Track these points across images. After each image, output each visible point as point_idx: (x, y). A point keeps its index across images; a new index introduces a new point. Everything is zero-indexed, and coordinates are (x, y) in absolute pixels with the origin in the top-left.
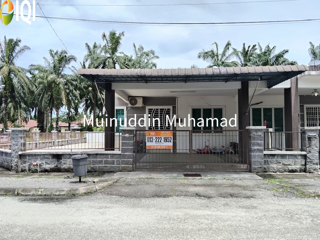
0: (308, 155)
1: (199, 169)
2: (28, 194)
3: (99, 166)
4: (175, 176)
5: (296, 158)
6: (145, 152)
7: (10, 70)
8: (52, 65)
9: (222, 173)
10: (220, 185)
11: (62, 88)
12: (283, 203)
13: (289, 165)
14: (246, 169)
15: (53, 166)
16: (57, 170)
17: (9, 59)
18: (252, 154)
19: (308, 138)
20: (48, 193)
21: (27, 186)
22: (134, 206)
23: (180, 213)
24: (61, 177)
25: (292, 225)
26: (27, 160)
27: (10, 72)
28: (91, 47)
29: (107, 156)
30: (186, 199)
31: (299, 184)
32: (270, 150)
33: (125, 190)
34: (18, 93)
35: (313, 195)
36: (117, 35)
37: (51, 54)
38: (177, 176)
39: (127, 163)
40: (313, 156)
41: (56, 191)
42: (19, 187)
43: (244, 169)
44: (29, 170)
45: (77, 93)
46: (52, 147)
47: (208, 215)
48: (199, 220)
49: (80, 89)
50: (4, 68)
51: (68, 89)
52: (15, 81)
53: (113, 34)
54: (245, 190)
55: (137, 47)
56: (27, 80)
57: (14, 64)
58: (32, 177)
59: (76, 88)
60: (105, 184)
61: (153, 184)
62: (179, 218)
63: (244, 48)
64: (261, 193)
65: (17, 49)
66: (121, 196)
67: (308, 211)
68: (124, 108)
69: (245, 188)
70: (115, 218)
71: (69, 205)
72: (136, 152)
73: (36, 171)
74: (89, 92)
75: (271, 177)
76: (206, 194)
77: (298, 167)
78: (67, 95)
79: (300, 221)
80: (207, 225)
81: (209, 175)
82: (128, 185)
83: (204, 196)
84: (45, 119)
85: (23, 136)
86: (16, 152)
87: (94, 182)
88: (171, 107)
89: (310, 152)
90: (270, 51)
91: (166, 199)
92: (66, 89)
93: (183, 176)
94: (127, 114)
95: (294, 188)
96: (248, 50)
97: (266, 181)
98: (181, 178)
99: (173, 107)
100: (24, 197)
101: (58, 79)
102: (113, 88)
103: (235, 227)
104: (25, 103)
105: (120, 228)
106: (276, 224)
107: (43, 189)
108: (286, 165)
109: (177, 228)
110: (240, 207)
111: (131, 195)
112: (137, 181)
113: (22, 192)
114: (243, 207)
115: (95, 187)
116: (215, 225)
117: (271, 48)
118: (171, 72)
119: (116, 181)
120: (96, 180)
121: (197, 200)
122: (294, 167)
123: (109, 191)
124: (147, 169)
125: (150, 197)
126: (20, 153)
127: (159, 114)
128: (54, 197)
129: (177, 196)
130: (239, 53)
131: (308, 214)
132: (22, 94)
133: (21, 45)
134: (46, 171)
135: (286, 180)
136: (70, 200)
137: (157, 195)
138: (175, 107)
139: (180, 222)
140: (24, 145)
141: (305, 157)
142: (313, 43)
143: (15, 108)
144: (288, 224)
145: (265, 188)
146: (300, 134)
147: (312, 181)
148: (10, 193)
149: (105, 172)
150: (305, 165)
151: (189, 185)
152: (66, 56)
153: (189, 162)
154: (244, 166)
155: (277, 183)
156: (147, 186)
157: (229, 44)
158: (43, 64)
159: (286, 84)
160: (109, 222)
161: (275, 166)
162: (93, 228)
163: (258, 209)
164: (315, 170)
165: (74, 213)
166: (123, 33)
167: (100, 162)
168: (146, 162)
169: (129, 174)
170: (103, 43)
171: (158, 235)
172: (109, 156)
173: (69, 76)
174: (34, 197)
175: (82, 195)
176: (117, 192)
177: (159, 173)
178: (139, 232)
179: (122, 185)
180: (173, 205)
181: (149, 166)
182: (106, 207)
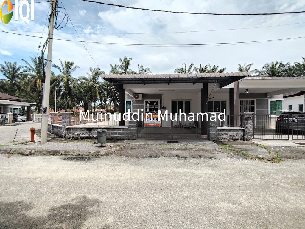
0: (245, 130)
1: (177, 138)
2: (68, 154)
3: (115, 136)
4: (162, 143)
5: (238, 131)
6: (143, 127)
7: (68, 79)
8: (92, 77)
9: (191, 140)
10: (191, 149)
11: (97, 89)
12: (235, 163)
13: (233, 136)
14: (206, 138)
15: (87, 136)
16: (89, 138)
17: (67, 73)
18: (211, 129)
19: (246, 119)
20: (81, 154)
21: (69, 149)
22: (136, 164)
23: (167, 171)
24: (91, 142)
25: (248, 182)
26: (71, 131)
27: (68, 80)
28: (114, 66)
29: (120, 129)
30: (170, 159)
31: (242, 149)
32: (221, 127)
33: (130, 152)
34: (73, 92)
35: (254, 157)
36: (128, 59)
37: (91, 70)
38: (164, 143)
39: (132, 134)
40: (249, 130)
41: (86, 153)
42: (63, 150)
43: (205, 138)
44: (73, 138)
45: (105, 92)
46: (90, 123)
47: (186, 173)
48: (180, 177)
49: (107, 90)
50: (65, 78)
51: (101, 90)
52: (71, 86)
53: (126, 59)
54: (208, 153)
55: (140, 66)
56: (78, 85)
57: (70, 76)
58: (73, 142)
59: (105, 89)
60: (118, 148)
61: (148, 148)
62: (166, 175)
63: (201, 67)
64: (219, 155)
65: (72, 67)
66: (128, 156)
67: (255, 169)
68: (131, 100)
69: (207, 151)
70: (122, 175)
71: (92, 163)
72: (138, 127)
73: (76, 139)
74: (112, 92)
75: (223, 143)
76: (183, 155)
77: (239, 137)
78: (100, 93)
79: (253, 179)
80: (186, 181)
81: (183, 142)
82: (132, 149)
83: (182, 157)
84: (88, 107)
85: (69, 117)
86: (65, 127)
87: (111, 147)
88: (159, 100)
89: (247, 128)
90: (216, 68)
91: (157, 159)
92: (100, 90)
93: (167, 143)
94: (133, 104)
95: (240, 152)
96: (203, 68)
97: (220, 146)
98: (166, 144)
99: (161, 100)
100: (65, 157)
101: (95, 85)
102: (124, 88)
103: (207, 183)
104: (77, 98)
105: (125, 183)
106: (236, 180)
107: (78, 151)
108: (232, 136)
109: (165, 184)
110: (207, 166)
111: (134, 156)
112: (138, 146)
113: (64, 153)
114: (209, 166)
115: (111, 150)
116: (192, 181)
117: (216, 67)
118: (161, 76)
119: (125, 146)
120: (112, 145)
121: (177, 160)
122: (236, 137)
123: (120, 153)
124: (145, 138)
125: (146, 158)
126: (67, 127)
127: (152, 104)
128: (85, 156)
129: (164, 157)
130: (198, 70)
131: (256, 173)
132: (75, 93)
133: (74, 65)
134: (82, 138)
135: (233, 146)
136: (94, 159)
137: (151, 157)
138: (162, 100)
139: (167, 178)
140: (70, 122)
141: (243, 131)
142: (240, 64)
143: (72, 101)
144: (244, 181)
145: (221, 152)
146: (240, 117)
147: (250, 147)
148: (57, 154)
149: (118, 140)
150: (244, 136)
151: (171, 149)
152: (99, 72)
153: (171, 134)
154: (204, 137)
155: (228, 148)
156: (145, 150)
157: (192, 65)
158: (87, 76)
159: (231, 86)
160: (118, 177)
161: (224, 136)
162: (106, 183)
163: (219, 167)
164: (250, 139)
165: (95, 169)
166: (131, 58)
167: (116, 133)
168: (144, 133)
169: (133, 141)
170: (120, 64)
171: (152, 190)
172: (121, 130)
173: (101, 82)
174: (72, 157)
175: (102, 155)
176: (125, 154)
177: (152, 141)
178: (139, 187)
179: (128, 149)
180: (162, 164)
181: (146, 136)
182: (117, 165)
